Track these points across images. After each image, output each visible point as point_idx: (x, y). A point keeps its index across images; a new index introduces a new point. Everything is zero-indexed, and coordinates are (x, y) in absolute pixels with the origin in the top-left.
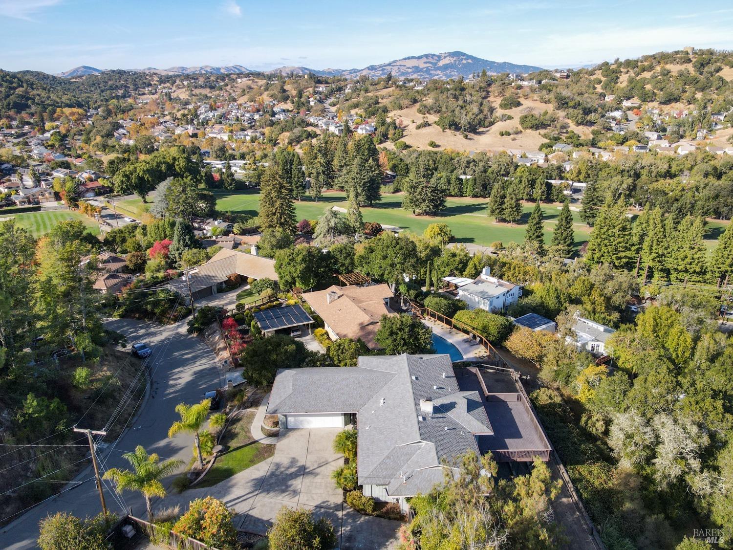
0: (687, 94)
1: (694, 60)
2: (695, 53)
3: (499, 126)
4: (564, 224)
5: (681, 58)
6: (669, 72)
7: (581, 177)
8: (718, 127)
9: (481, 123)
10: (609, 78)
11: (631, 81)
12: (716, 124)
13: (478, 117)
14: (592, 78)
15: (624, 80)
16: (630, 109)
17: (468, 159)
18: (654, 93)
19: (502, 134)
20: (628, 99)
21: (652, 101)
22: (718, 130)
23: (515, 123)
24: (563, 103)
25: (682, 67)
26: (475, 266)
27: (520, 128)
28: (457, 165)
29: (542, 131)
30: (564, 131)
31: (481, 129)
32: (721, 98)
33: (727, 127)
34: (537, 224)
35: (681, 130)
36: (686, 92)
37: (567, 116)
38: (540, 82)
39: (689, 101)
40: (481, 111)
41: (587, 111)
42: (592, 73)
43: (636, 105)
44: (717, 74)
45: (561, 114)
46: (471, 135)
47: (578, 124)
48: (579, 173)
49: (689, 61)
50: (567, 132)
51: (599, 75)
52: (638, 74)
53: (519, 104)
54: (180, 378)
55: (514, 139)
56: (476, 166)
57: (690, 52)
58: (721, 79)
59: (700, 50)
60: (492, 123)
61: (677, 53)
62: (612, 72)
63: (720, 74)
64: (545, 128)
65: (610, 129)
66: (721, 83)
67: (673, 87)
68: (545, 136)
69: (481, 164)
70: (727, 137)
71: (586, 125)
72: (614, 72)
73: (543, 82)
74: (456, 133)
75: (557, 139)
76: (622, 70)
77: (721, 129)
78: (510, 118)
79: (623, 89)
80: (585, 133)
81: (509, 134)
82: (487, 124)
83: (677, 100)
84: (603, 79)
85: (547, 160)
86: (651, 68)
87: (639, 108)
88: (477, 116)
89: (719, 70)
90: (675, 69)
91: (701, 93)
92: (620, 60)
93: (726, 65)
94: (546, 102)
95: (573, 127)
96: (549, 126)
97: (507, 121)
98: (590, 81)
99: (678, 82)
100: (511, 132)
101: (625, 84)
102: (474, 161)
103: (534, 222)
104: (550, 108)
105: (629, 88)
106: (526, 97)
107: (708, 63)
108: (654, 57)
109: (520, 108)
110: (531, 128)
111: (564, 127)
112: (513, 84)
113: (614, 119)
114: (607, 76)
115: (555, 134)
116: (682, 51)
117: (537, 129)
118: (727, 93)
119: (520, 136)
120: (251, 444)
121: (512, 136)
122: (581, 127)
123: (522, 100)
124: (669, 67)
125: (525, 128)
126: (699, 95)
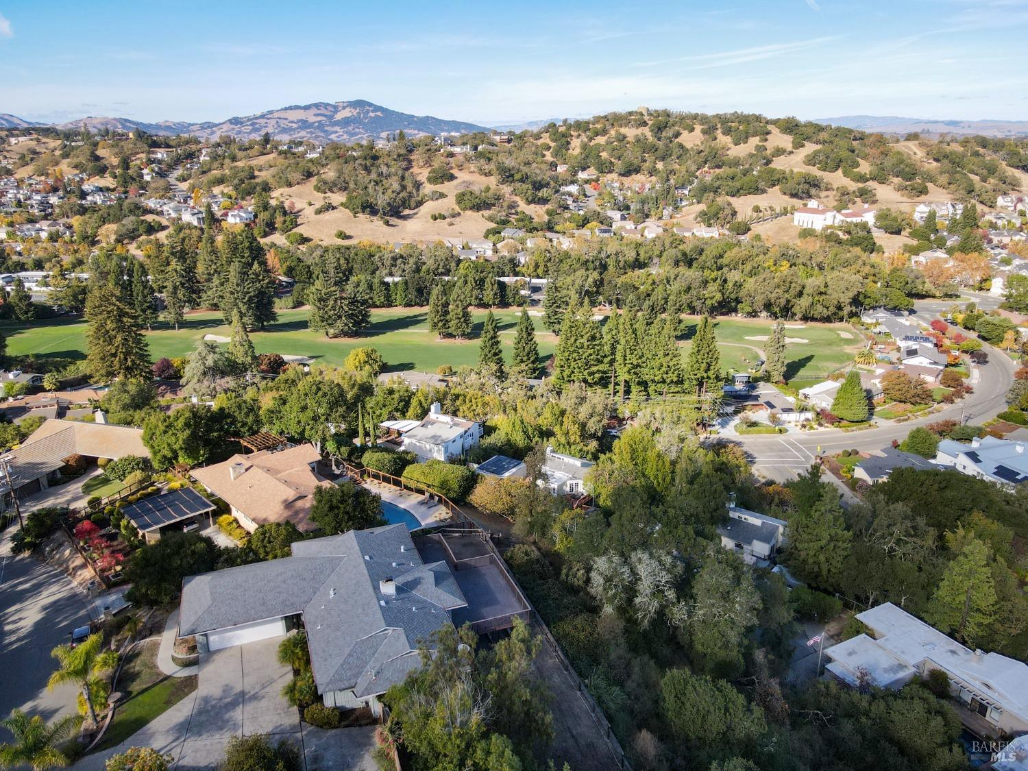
0: (647, 164)
1: (650, 123)
2: (650, 114)
3: (429, 207)
4: (525, 336)
5: (635, 120)
6: (625, 137)
7: (540, 271)
8: (684, 203)
9: (405, 204)
10: (559, 143)
11: (584, 147)
12: (681, 200)
13: (401, 196)
14: (539, 142)
15: (576, 145)
16: (587, 182)
17: (392, 255)
18: (611, 163)
19: (435, 218)
20: (584, 169)
21: (610, 172)
22: (684, 206)
23: (449, 204)
24: (507, 176)
25: (639, 131)
26: (421, 403)
27: (457, 209)
28: (379, 264)
29: (486, 213)
30: (513, 211)
31: (406, 212)
32: (683, 169)
33: (693, 204)
34: (492, 338)
35: (646, 207)
36: (644, 161)
37: (514, 192)
38: (476, 148)
39: (650, 172)
40: (404, 188)
41: (538, 186)
42: (538, 136)
43: (594, 177)
44: (676, 140)
45: (506, 189)
46: (393, 221)
47: (529, 202)
48: (537, 266)
49: (645, 124)
50: (517, 213)
51: (546, 139)
52: (591, 139)
53: (452, 177)
54: (21, 619)
55: (451, 224)
56: (404, 264)
57: (645, 113)
58: (681, 146)
59: (656, 111)
60: (420, 204)
61: (631, 113)
62: (560, 134)
63: (679, 140)
64: (490, 209)
65: (567, 208)
66: (681, 151)
67: (632, 155)
68: (490, 219)
69: (412, 261)
70: (694, 215)
71: (539, 203)
72: (564, 135)
73: (480, 148)
74: (372, 218)
75: (505, 223)
76: (572, 133)
77: (686, 205)
78: (443, 196)
79: (576, 157)
80: (538, 213)
81: (444, 218)
82: (413, 204)
83: (637, 171)
84: (552, 144)
85: (496, 251)
86: (604, 132)
87: (597, 180)
88: (398, 193)
89: (678, 135)
90: (630, 133)
91: (662, 163)
92: (569, 122)
93: (685, 129)
94: (486, 175)
95: (523, 206)
96: (494, 205)
97: (440, 200)
98: (537, 146)
99: (636, 149)
100: (446, 214)
101: (577, 151)
102: (402, 257)
103: (489, 337)
104: (493, 181)
105: (583, 156)
106: (460, 167)
107: (666, 127)
108: (606, 118)
109: (455, 182)
110: (471, 209)
111: (513, 206)
112: (442, 151)
113: (570, 195)
114: (555, 141)
115: (502, 215)
116: (636, 112)
117: (479, 209)
118: (689, 162)
119: (458, 219)
120: (162, 681)
121: (448, 220)
122: (532, 206)
123: (455, 172)
124: (624, 130)
125: (464, 209)
126: (660, 165)
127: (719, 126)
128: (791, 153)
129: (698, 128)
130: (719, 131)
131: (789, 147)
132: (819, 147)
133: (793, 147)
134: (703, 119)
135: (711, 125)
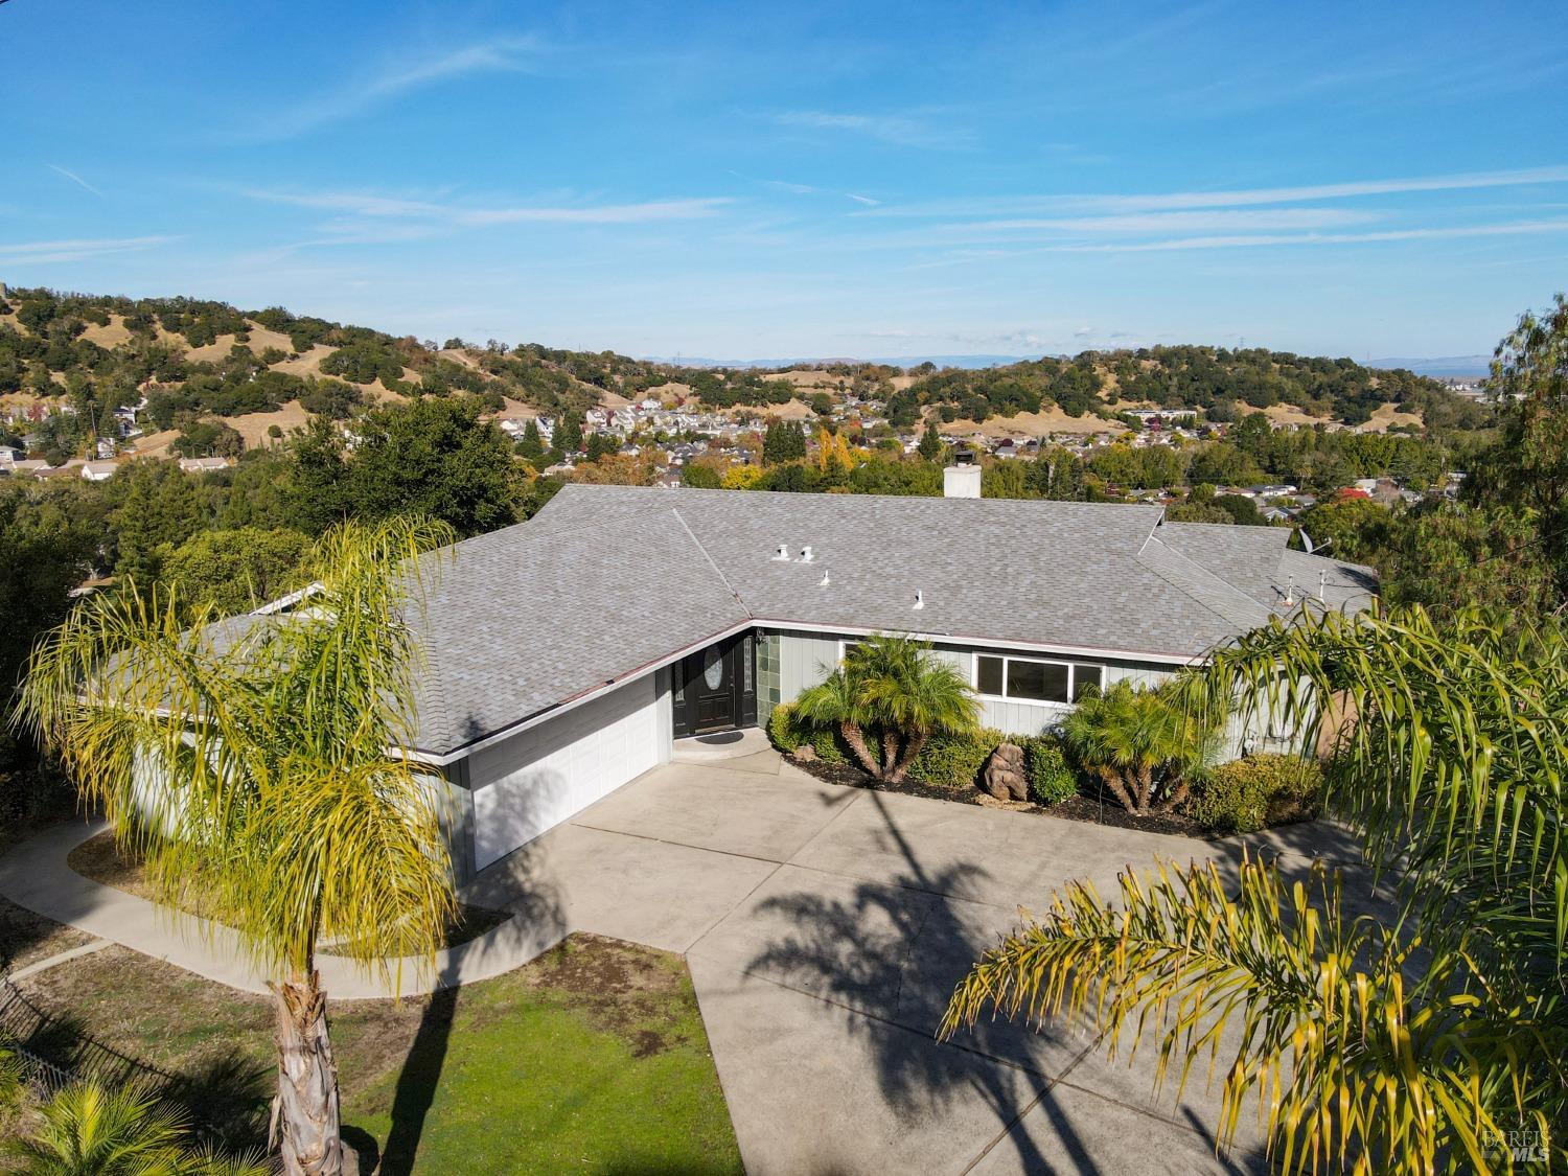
0: (32, 375)
2: (12, 295)
8: (133, 433)
12: (127, 427)
22: (135, 437)
33: (152, 432)
35: (61, 440)
36: (24, 370)
39: (40, 389)
44: (79, 339)
58: (90, 345)
59: (21, 290)
63: (85, 336)
66: (95, 354)
70: (165, 447)
77: (141, 435)
83: (11, 387)
89: (79, 329)
91: (62, 374)
93: (91, 321)
107: (51, 316)
118: (117, 372)
126: (58, 378)
127: (155, 317)
128: (294, 357)
129: (117, 321)
130: (158, 326)
131: (290, 349)
132: (335, 349)
133: (296, 350)
134: (123, 306)
135: (140, 316)
